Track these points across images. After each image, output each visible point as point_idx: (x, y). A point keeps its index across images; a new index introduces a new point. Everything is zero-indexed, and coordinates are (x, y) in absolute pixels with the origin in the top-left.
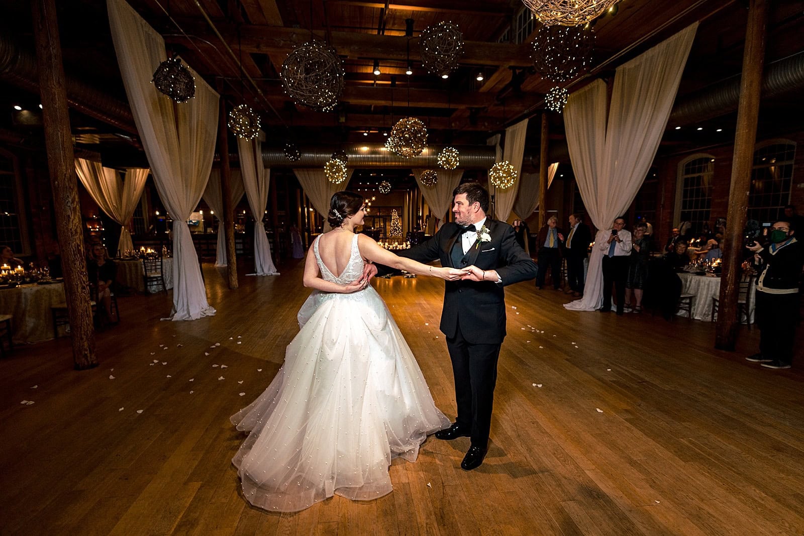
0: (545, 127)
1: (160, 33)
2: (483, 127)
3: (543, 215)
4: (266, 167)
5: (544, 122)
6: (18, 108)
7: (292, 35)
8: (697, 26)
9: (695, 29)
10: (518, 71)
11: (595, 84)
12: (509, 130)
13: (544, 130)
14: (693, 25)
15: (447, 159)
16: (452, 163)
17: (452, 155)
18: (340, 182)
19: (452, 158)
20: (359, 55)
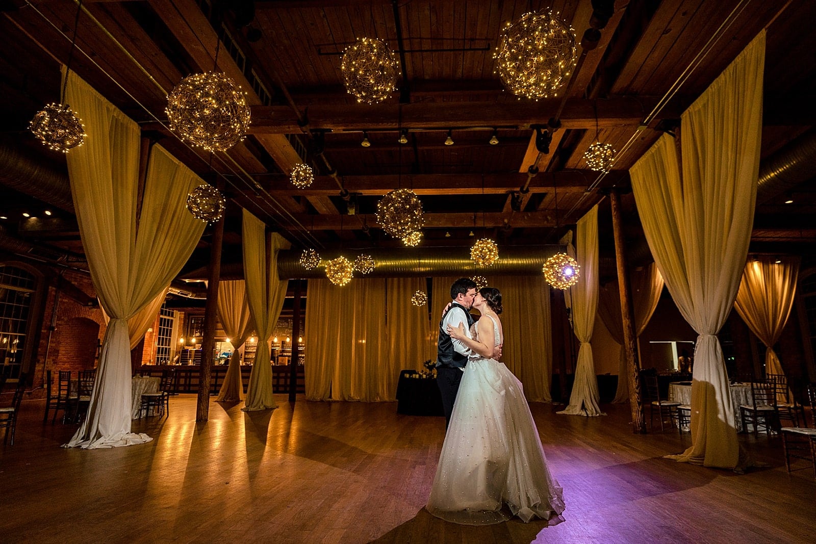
0: (615, 209)
1: (135, 120)
2: (545, 222)
3: (628, 326)
4: (281, 278)
5: (613, 203)
6: (26, 215)
7: (271, 113)
8: (765, 35)
9: (762, 39)
10: (543, 131)
11: (660, 141)
12: (580, 223)
13: (615, 213)
14: (758, 35)
15: (481, 252)
16: (487, 257)
17: (486, 247)
18: (344, 285)
19: (487, 251)
20: (343, 128)
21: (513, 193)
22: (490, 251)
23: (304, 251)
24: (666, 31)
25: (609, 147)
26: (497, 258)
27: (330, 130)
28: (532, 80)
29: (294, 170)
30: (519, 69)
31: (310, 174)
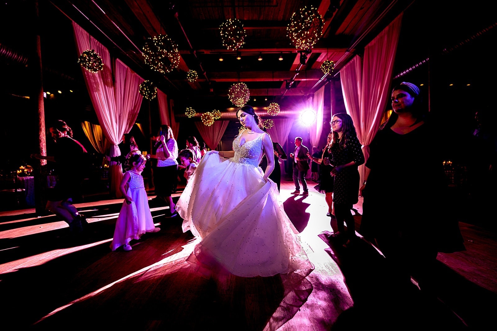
0: (332, 89)
4: (176, 121)
5: (332, 86)
9: (401, 16)
11: (354, 58)
12: (316, 94)
15: (272, 109)
16: (275, 112)
17: (275, 107)
18: (210, 125)
19: (275, 109)
20: (210, 51)
21: (286, 81)
22: (276, 108)
23: (187, 108)
24: (361, 9)
25: (332, 63)
26: (279, 112)
27: (204, 52)
28: (304, 42)
29: (189, 73)
30: (298, 37)
31: (196, 75)
